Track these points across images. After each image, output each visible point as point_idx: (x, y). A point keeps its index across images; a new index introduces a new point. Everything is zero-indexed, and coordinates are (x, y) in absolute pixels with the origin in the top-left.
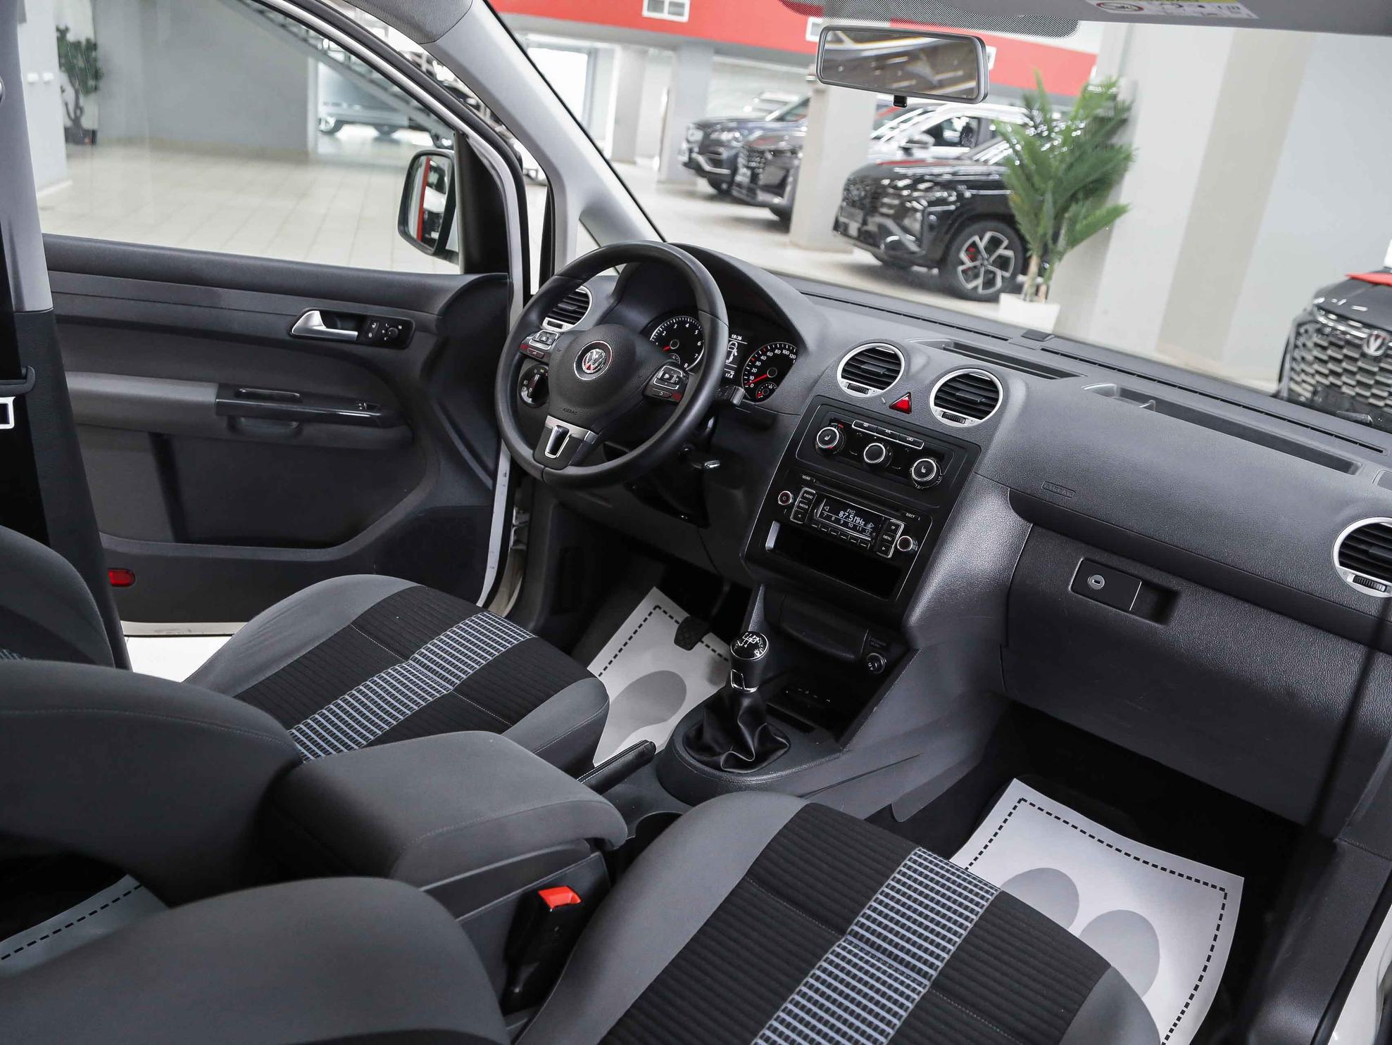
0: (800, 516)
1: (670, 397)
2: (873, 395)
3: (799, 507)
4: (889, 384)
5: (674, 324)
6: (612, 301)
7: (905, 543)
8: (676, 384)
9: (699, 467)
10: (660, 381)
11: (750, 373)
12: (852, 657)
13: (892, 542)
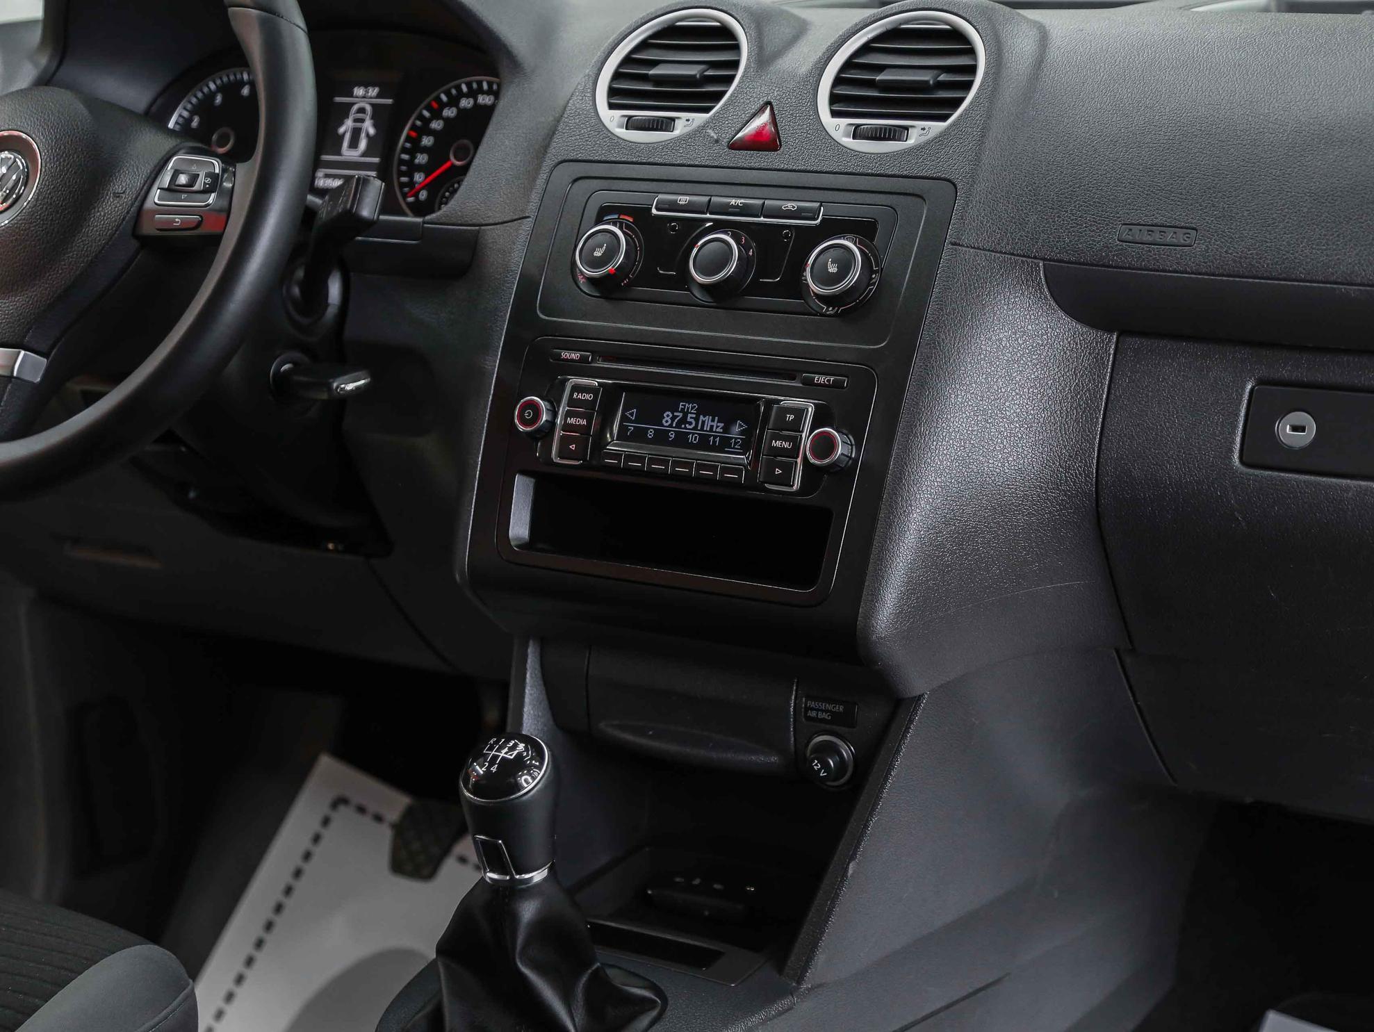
0: (573, 447)
1: (199, 224)
2: (688, 129)
3: (566, 427)
4: (718, 96)
5: (212, 95)
6: (43, 60)
7: (824, 446)
8: (206, 191)
9: (325, 396)
10: (167, 194)
11: (413, 168)
12: (774, 759)
13: (794, 452)
